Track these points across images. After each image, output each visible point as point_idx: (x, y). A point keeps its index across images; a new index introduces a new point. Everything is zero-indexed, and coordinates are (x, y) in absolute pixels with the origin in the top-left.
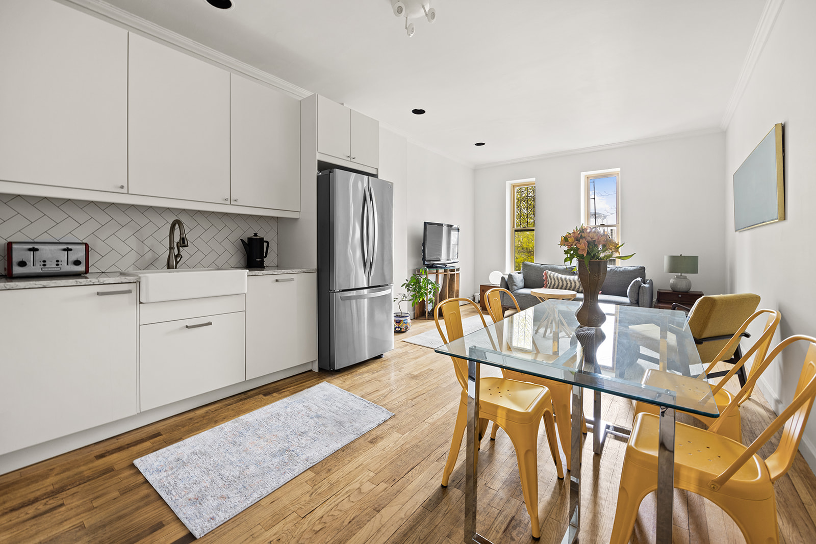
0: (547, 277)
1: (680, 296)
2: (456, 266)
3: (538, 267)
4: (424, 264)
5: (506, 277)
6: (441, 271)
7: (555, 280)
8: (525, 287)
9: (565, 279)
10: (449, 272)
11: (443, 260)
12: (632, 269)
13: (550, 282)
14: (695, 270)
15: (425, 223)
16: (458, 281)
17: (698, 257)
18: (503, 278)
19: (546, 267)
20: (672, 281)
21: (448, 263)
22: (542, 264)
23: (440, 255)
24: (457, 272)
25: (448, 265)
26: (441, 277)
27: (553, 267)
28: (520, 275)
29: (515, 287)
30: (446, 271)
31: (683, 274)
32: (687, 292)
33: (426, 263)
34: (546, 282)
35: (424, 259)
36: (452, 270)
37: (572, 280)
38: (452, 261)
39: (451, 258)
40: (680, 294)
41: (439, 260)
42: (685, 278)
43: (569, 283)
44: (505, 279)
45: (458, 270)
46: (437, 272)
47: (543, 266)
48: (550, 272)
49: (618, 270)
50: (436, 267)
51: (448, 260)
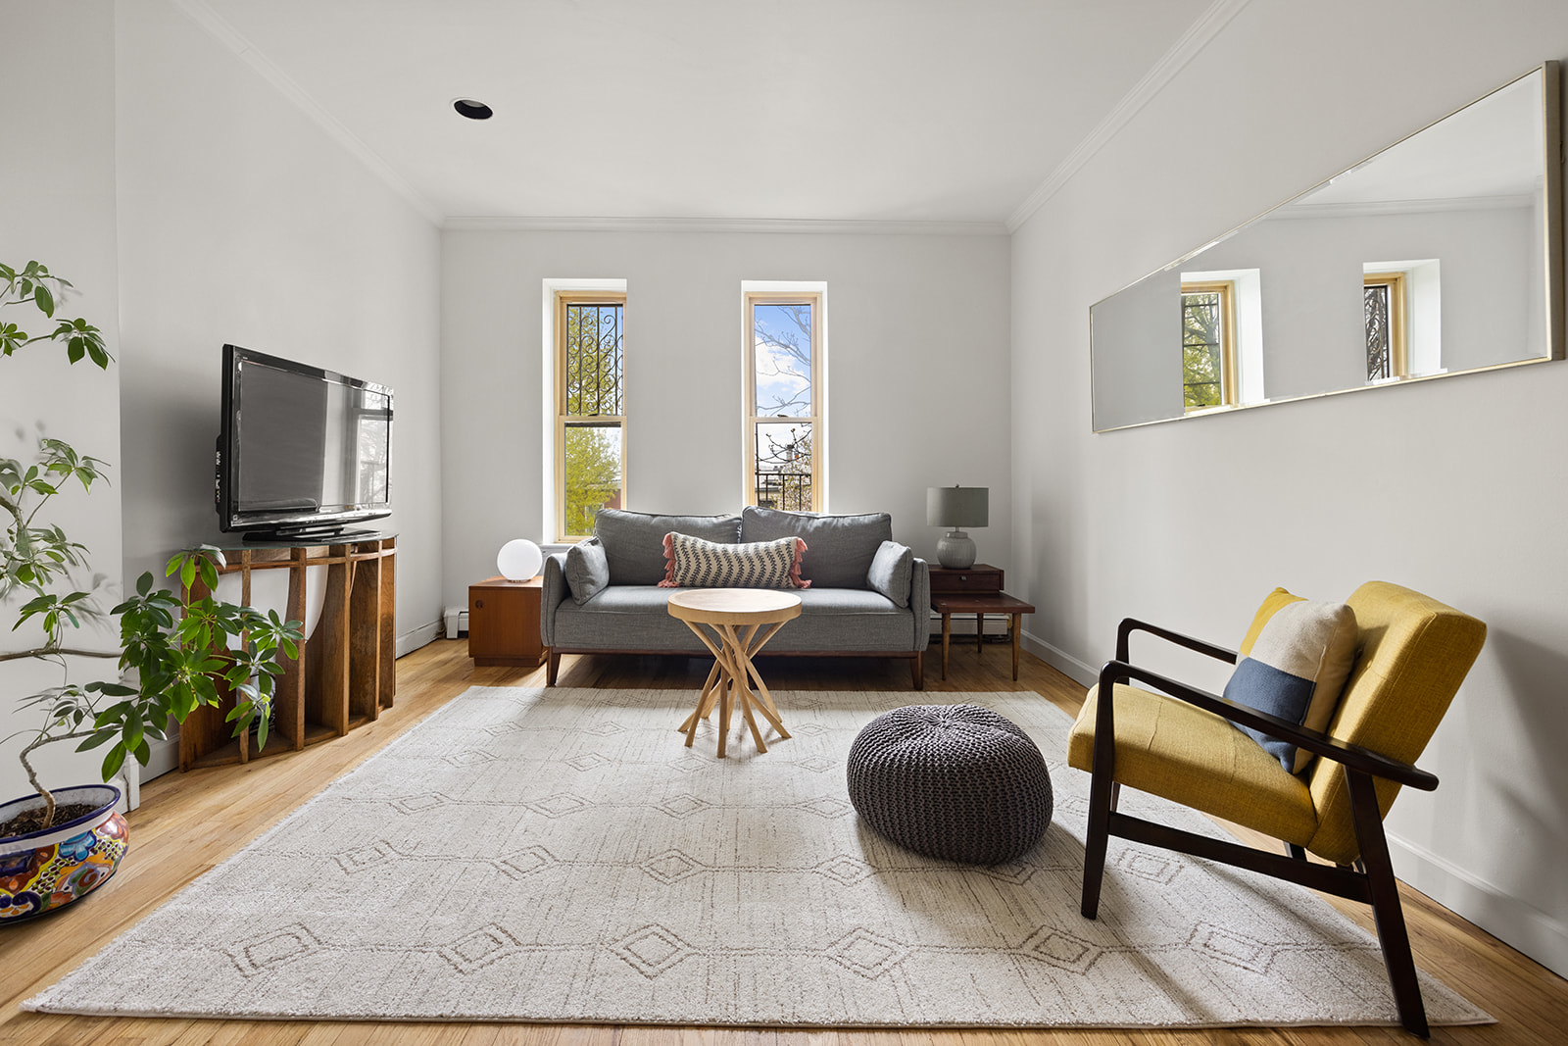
0: (673, 551)
1: (964, 578)
2: (381, 530)
3: (645, 524)
4: (225, 527)
5: (562, 558)
6: (313, 551)
7: (697, 558)
8: (615, 581)
9: (725, 552)
10: (354, 556)
11: (328, 508)
12: (866, 520)
13: (683, 566)
14: (982, 521)
15: (228, 350)
16: (390, 583)
17: (985, 491)
18: (551, 563)
19: (665, 522)
20: (941, 545)
21: (348, 522)
22: (654, 516)
23: (316, 489)
24: (388, 552)
25: (348, 528)
26: (314, 579)
27: (686, 522)
28: (595, 547)
29: (591, 588)
30: (336, 551)
31: (961, 529)
32: (969, 568)
33: (236, 522)
34: (673, 565)
35: (226, 506)
36: (367, 547)
37: (742, 555)
38: (365, 513)
39: (358, 499)
40: (964, 575)
41: (313, 510)
42: (965, 536)
43: (735, 563)
44: (558, 564)
45: (389, 544)
46: (295, 556)
47: (656, 519)
48: (681, 536)
49: (840, 524)
50: (290, 539)
51: (348, 508)
